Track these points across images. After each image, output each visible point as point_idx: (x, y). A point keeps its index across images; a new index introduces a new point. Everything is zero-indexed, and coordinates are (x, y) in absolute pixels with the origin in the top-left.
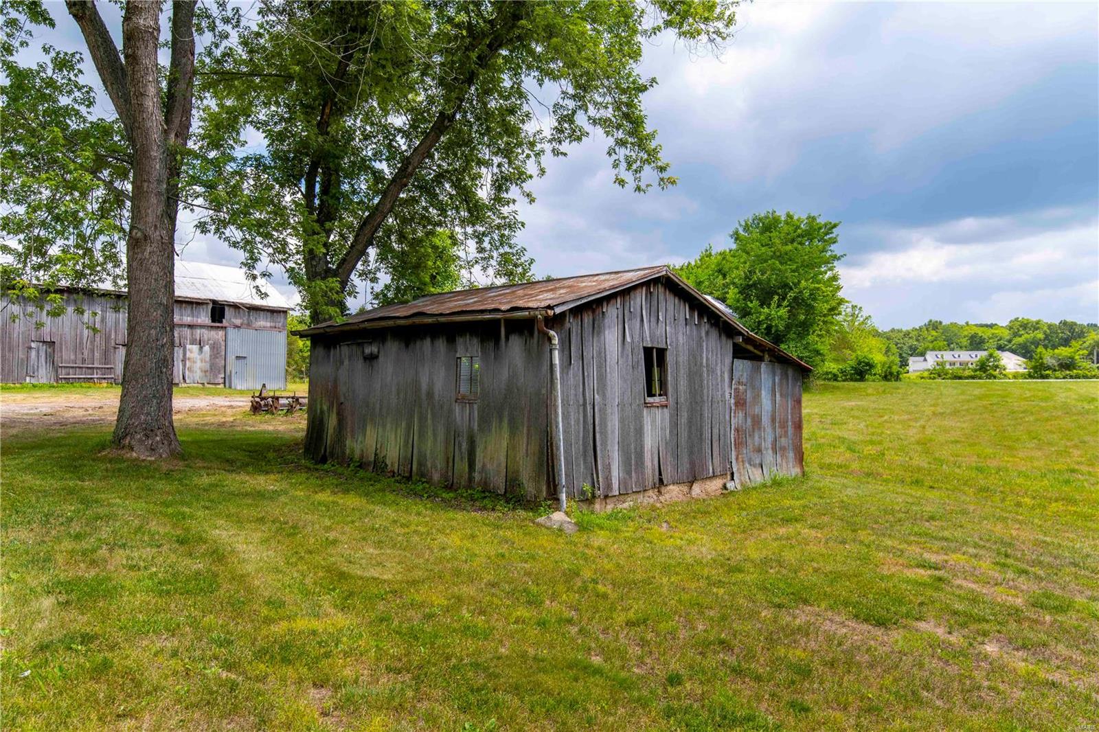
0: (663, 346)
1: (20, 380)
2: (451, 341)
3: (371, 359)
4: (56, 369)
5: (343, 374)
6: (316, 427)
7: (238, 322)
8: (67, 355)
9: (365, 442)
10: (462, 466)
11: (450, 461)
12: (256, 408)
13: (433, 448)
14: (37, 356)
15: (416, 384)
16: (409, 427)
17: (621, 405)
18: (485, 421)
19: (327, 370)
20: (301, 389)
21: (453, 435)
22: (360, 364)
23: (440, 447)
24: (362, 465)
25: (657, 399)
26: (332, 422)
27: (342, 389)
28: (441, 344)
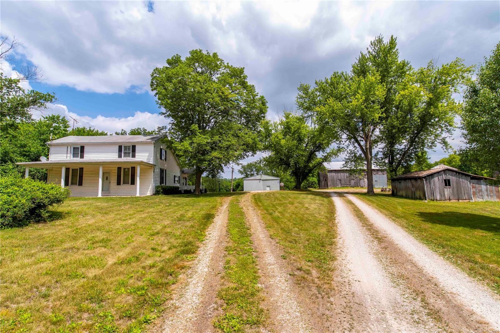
0: (449, 179)
1: (336, 187)
2: (411, 180)
3: (400, 182)
4: (341, 184)
5: (396, 184)
6: (393, 191)
7: (375, 173)
8: (343, 182)
9: (400, 193)
10: (414, 196)
11: (412, 195)
12: (382, 191)
13: (410, 194)
14: (338, 182)
15: (407, 186)
16: (406, 191)
17: (439, 188)
18: (416, 190)
19: (394, 184)
20: (390, 187)
21: (412, 192)
22: (398, 183)
23: (410, 193)
24: (400, 196)
25: (448, 187)
26: (395, 191)
27: (396, 186)
28: (409, 181)
